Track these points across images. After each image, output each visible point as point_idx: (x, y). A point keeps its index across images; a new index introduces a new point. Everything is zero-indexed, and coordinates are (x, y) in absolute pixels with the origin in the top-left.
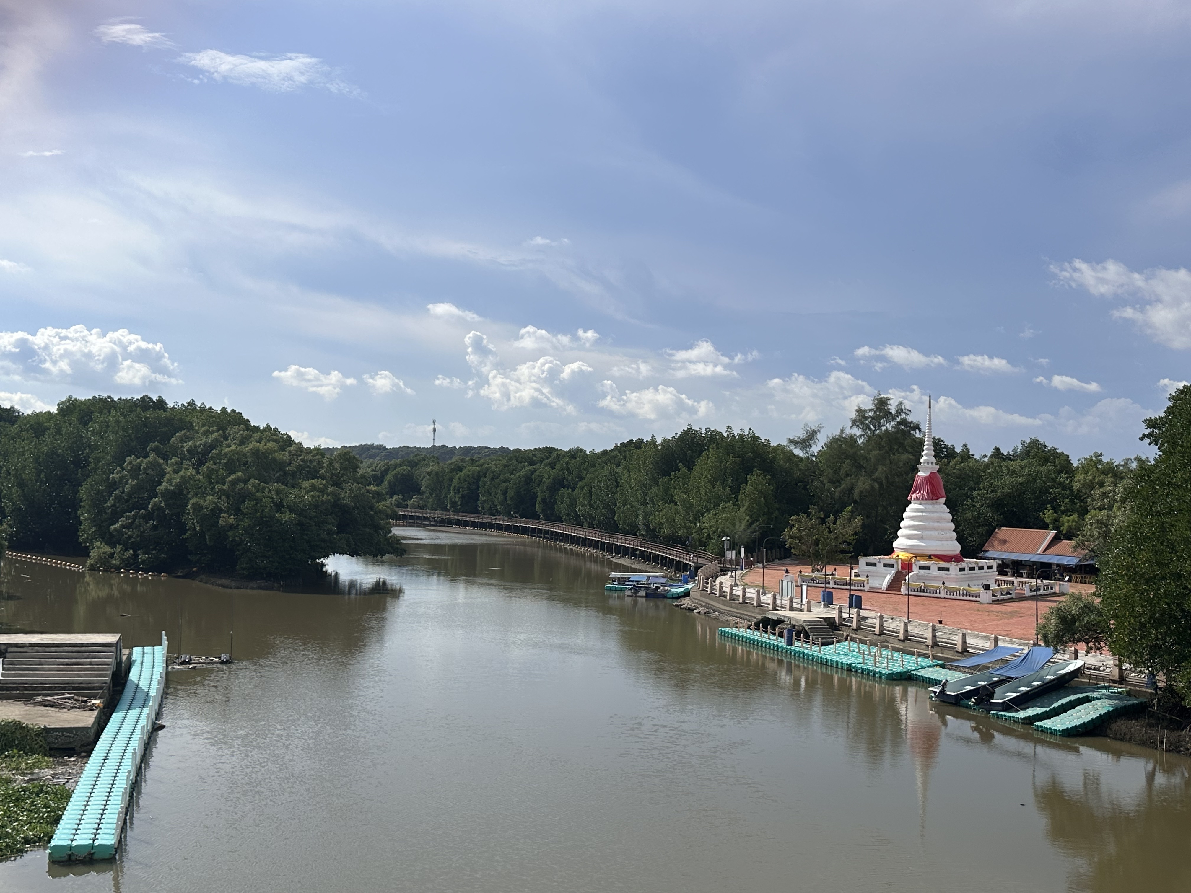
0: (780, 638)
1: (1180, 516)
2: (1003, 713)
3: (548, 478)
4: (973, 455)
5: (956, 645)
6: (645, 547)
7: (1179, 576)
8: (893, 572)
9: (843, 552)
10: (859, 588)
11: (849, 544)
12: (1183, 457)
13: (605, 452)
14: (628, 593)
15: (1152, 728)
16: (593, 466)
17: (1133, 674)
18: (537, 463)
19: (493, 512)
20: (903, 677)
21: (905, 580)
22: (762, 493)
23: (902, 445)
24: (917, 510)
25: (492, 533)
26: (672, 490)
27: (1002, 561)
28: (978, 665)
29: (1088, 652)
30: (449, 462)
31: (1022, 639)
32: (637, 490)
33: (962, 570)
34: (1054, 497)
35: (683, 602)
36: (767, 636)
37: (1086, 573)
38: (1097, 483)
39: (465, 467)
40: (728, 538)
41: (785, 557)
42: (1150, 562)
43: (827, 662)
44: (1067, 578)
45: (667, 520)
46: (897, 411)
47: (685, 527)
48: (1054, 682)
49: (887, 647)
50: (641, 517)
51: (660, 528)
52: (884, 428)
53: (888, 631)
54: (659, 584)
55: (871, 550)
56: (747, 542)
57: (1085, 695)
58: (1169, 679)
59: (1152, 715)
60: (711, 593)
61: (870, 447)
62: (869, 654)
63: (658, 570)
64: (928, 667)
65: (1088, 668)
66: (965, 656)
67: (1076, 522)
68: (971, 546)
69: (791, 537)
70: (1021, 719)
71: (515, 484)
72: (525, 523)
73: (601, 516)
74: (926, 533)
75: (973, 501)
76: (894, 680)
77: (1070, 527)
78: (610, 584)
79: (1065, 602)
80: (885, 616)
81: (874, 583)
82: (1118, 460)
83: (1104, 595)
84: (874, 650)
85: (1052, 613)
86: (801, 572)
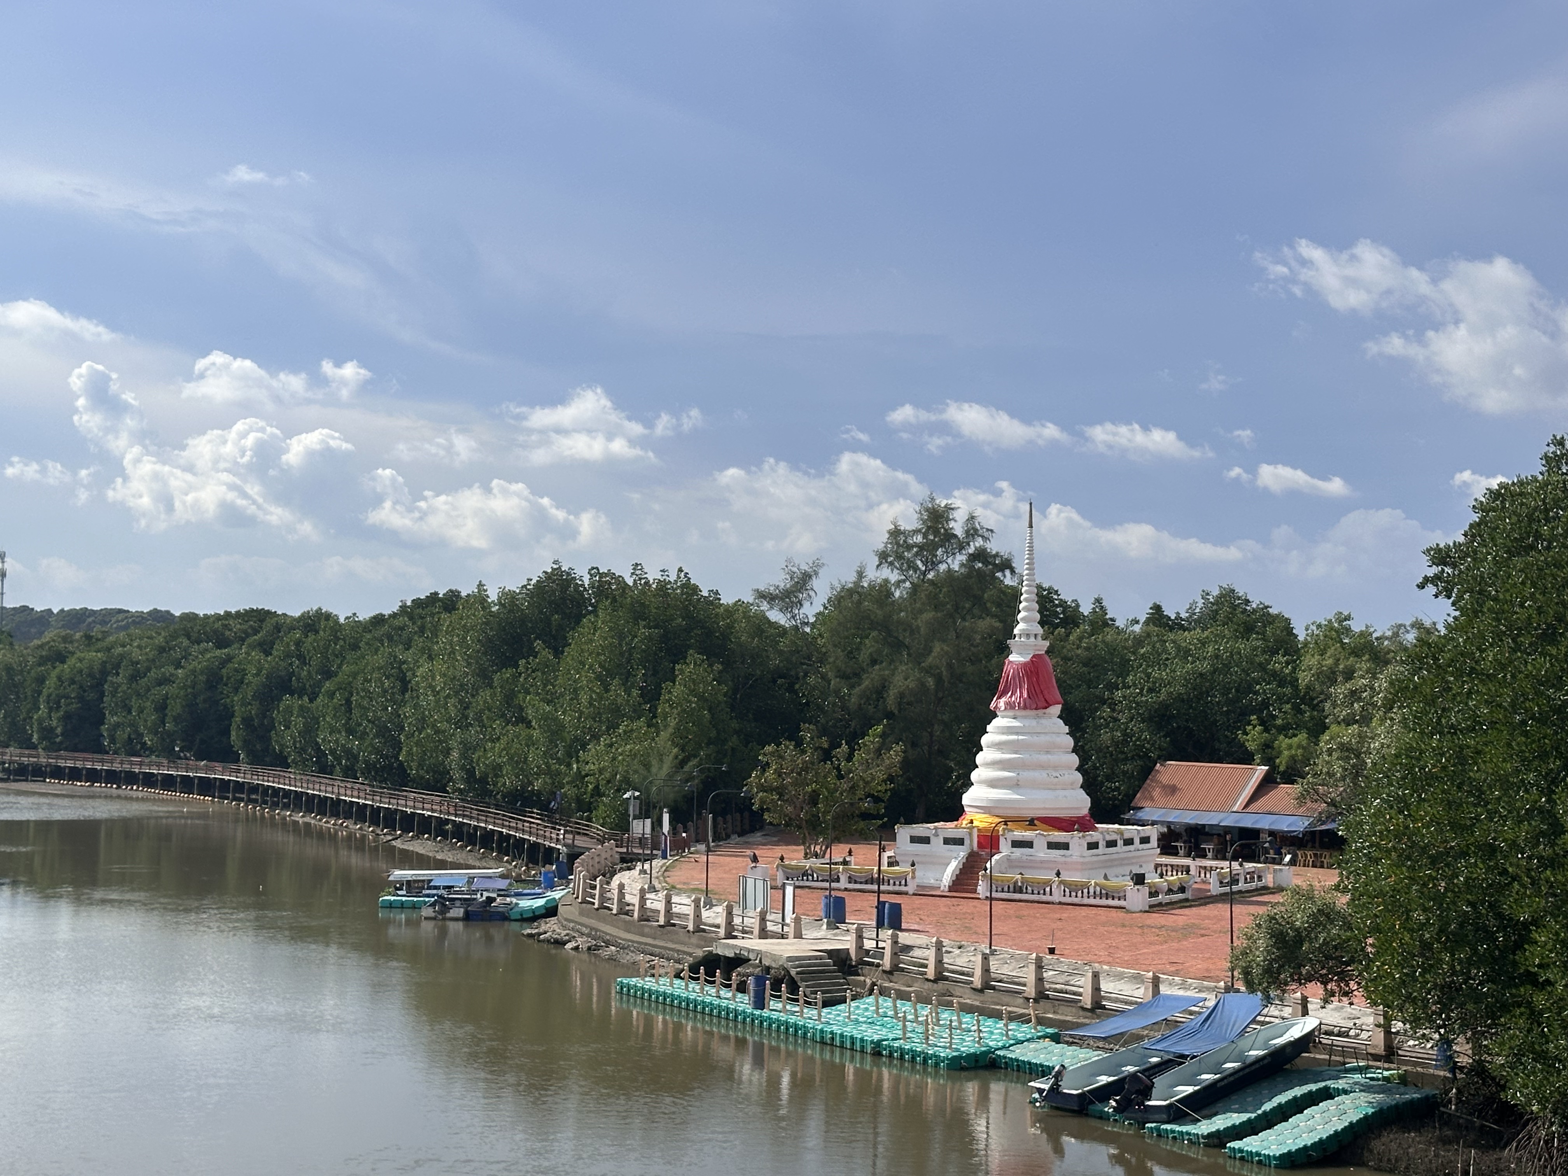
0: (739, 995)
1: (1492, 733)
2: (1168, 1127)
3: (257, 675)
4: (1113, 620)
5: (1080, 995)
6: (464, 816)
7: (1491, 850)
8: (962, 854)
9: (866, 816)
10: (897, 888)
11: (877, 800)
12: (1498, 620)
13: (378, 620)
14: (427, 912)
15: (1447, 1147)
16: (355, 647)
17: (1411, 1043)
18: (233, 643)
19: (135, 747)
20: (981, 1064)
21: (986, 869)
22: (706, 700)
23: (978, 600)
24: (1009, 730)
25: (134, 794)
26: (521, 696)
27: (1169, 827)
28: (1122, 1034)
29: (1326, 1001)
30: (37, 642)
31: (1204, 978)
32: (448, 696)
33: (1093, 846)
34: (1264, 700)
35: (543, 928)
36: (713, 991)
37: (1324, 846)
38: (1343, 672)
39: (73, 653)
40: (637, 794)
41: (752, 830)
42: (1438, 824)
43: (833, 1039)
44: (1288, 858)
45: (511, 759)
46: (967, 532)
47: (549, 772)
48: (1266, 1061)
49: (949, 1004)
50: (455, 754)
51: (496, 776)
52: (943, 567)
53: (953, 972)
54: (493, 891)
55: (920, 812)
56: (675, 801)
57: (1322, 1085)
58: (1478, 1048)
59: (1447, 1121)
60: (602, 907)
61: (918, 605)
62: (916, 1020)
63: (492, 863)
64: (1028, 1040)
65: (1326, 1033)
66: (1099, 1017)
67: (1304, 748)
68: (1110, 799)
69: (762, 788)
70: (1203, 1137)
71: (185, 687)
72: (207, 769)
73: (370, 753)
74: (1026, 775)
75: (1113, 710)
76: (963, 1069)
77: (1293, 758)
78: (390, 894)
79: (1283, 904)
80: (946, 942)
81: (926, 876)
82: (1381, 629)
83: (1355, 889)
84: (925, 1011)
85: (1259, 926)
86: (782, 859)
